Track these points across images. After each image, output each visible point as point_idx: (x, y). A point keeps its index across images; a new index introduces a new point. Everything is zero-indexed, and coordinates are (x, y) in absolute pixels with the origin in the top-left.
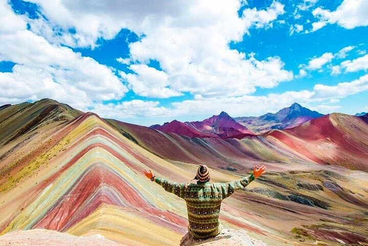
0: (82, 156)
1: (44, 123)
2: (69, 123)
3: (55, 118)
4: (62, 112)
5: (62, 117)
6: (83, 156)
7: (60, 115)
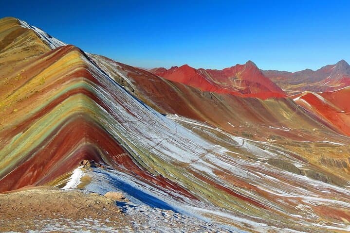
0: (60, 102)
1: (10, 51)
2: (44, 56)
3: (24, 47)
4: (33, 39)
5: (35, 46)
6: (63, 103)
7: (31, 43)
